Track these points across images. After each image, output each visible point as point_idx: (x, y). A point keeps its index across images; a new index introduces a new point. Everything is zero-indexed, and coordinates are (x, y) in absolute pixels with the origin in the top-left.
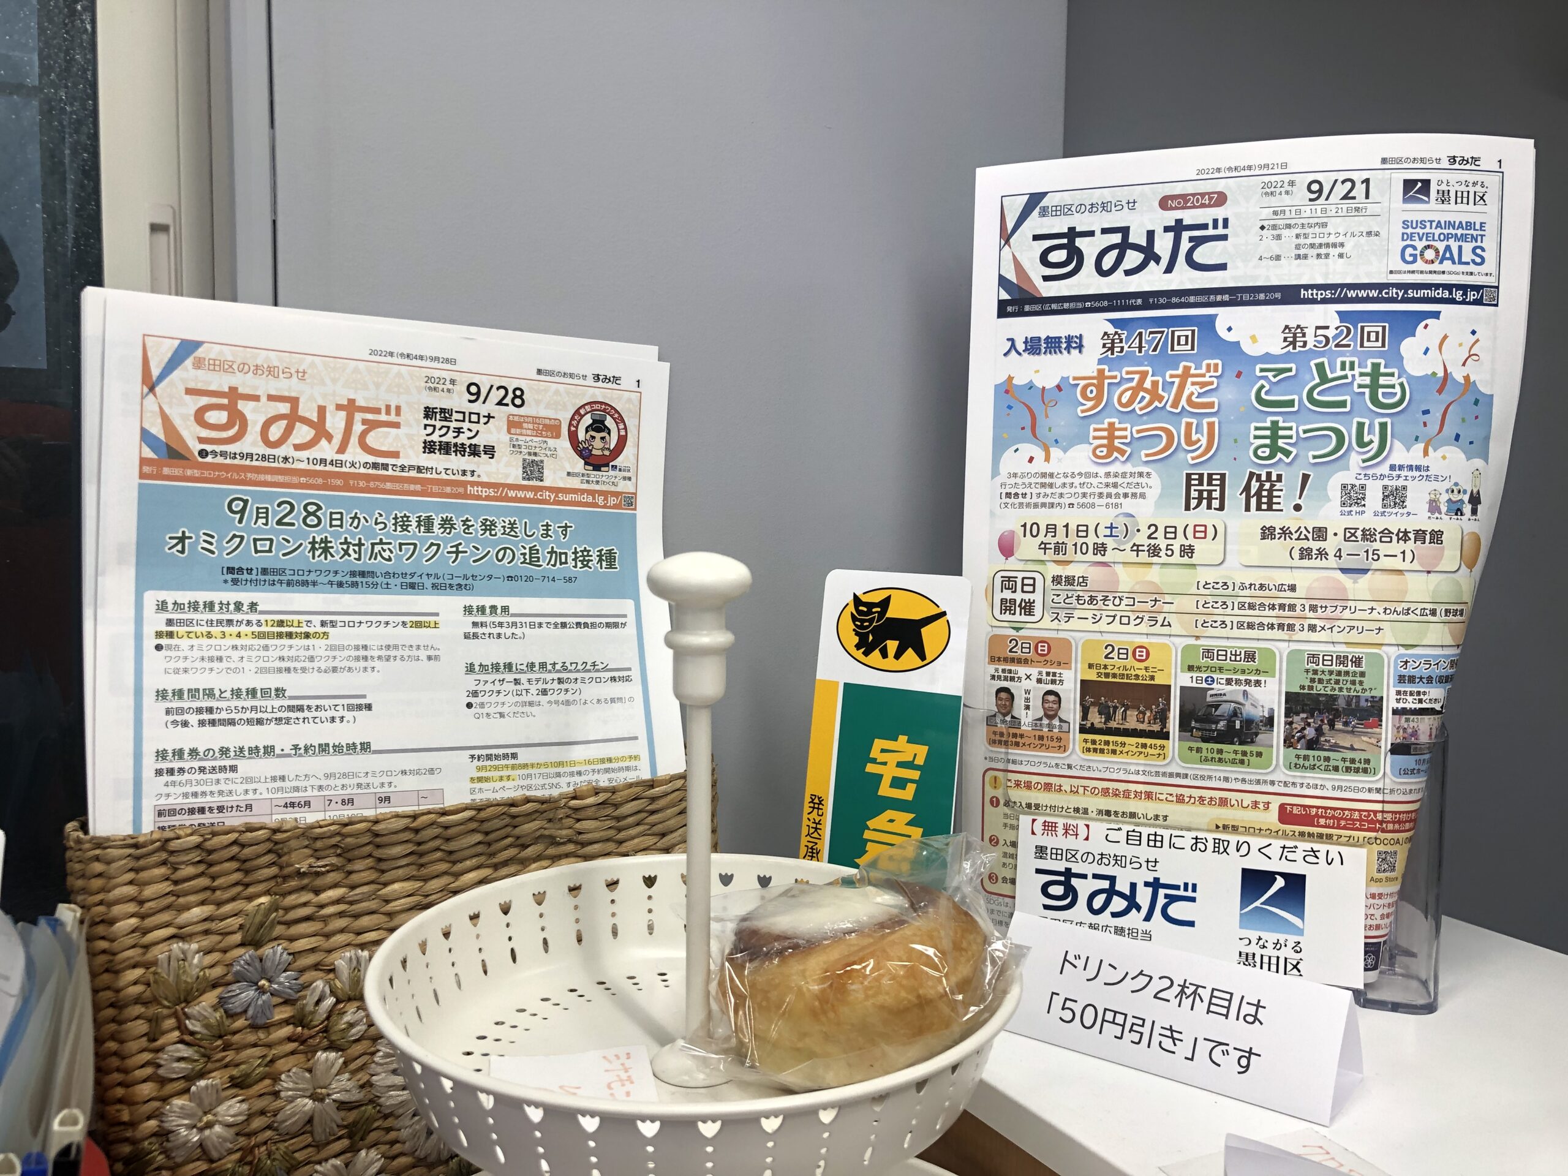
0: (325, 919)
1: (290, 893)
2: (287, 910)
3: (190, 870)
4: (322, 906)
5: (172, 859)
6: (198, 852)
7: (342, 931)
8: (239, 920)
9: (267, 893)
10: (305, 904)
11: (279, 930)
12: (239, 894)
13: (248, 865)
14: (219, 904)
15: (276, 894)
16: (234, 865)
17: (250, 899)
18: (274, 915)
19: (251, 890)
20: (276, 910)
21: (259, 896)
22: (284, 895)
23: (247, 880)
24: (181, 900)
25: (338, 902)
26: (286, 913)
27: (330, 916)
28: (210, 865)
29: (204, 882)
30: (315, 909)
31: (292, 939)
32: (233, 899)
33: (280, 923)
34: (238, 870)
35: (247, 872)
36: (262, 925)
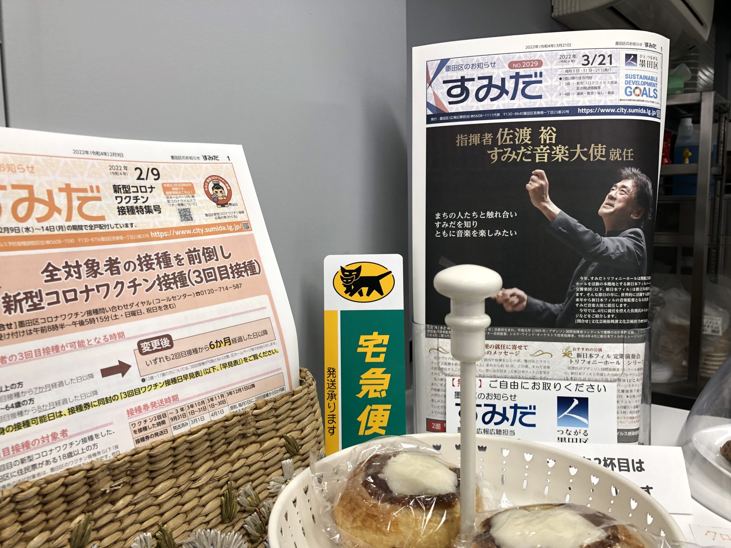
0: (121, 520)
1: (96, 509)
2: (96, 520)
3: (32, 512)
4: (118, 512)
5: (19, 507)
6: (36, 498)
7: (132, 524)
8: (68, 536)
9: (83, 512)
10: (106, 514)
11: (93, 535)
12: (64, 518)
13: (70, 498)
14: (52, 530)
15: (88, 512)
16: (62, 500)
17: (71, 520)
18: (89, 526)
19: (72, 514)
20: (90, 523)
21: (76, 516)
22: (93, 511)
23: (69, 508)
24: (28, 534)
25: (127, 506)
26: (95, 523)
27: (123, 517)
28: (44, 504)
29: (42, 516)
30: (114, 514)
31: (101, 539)
32: (60, 523)
33: (93, 530)
34: (64, 502)
35: (69, 503)
36: (83, 536)
